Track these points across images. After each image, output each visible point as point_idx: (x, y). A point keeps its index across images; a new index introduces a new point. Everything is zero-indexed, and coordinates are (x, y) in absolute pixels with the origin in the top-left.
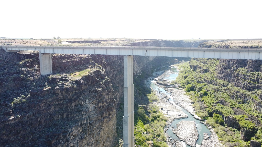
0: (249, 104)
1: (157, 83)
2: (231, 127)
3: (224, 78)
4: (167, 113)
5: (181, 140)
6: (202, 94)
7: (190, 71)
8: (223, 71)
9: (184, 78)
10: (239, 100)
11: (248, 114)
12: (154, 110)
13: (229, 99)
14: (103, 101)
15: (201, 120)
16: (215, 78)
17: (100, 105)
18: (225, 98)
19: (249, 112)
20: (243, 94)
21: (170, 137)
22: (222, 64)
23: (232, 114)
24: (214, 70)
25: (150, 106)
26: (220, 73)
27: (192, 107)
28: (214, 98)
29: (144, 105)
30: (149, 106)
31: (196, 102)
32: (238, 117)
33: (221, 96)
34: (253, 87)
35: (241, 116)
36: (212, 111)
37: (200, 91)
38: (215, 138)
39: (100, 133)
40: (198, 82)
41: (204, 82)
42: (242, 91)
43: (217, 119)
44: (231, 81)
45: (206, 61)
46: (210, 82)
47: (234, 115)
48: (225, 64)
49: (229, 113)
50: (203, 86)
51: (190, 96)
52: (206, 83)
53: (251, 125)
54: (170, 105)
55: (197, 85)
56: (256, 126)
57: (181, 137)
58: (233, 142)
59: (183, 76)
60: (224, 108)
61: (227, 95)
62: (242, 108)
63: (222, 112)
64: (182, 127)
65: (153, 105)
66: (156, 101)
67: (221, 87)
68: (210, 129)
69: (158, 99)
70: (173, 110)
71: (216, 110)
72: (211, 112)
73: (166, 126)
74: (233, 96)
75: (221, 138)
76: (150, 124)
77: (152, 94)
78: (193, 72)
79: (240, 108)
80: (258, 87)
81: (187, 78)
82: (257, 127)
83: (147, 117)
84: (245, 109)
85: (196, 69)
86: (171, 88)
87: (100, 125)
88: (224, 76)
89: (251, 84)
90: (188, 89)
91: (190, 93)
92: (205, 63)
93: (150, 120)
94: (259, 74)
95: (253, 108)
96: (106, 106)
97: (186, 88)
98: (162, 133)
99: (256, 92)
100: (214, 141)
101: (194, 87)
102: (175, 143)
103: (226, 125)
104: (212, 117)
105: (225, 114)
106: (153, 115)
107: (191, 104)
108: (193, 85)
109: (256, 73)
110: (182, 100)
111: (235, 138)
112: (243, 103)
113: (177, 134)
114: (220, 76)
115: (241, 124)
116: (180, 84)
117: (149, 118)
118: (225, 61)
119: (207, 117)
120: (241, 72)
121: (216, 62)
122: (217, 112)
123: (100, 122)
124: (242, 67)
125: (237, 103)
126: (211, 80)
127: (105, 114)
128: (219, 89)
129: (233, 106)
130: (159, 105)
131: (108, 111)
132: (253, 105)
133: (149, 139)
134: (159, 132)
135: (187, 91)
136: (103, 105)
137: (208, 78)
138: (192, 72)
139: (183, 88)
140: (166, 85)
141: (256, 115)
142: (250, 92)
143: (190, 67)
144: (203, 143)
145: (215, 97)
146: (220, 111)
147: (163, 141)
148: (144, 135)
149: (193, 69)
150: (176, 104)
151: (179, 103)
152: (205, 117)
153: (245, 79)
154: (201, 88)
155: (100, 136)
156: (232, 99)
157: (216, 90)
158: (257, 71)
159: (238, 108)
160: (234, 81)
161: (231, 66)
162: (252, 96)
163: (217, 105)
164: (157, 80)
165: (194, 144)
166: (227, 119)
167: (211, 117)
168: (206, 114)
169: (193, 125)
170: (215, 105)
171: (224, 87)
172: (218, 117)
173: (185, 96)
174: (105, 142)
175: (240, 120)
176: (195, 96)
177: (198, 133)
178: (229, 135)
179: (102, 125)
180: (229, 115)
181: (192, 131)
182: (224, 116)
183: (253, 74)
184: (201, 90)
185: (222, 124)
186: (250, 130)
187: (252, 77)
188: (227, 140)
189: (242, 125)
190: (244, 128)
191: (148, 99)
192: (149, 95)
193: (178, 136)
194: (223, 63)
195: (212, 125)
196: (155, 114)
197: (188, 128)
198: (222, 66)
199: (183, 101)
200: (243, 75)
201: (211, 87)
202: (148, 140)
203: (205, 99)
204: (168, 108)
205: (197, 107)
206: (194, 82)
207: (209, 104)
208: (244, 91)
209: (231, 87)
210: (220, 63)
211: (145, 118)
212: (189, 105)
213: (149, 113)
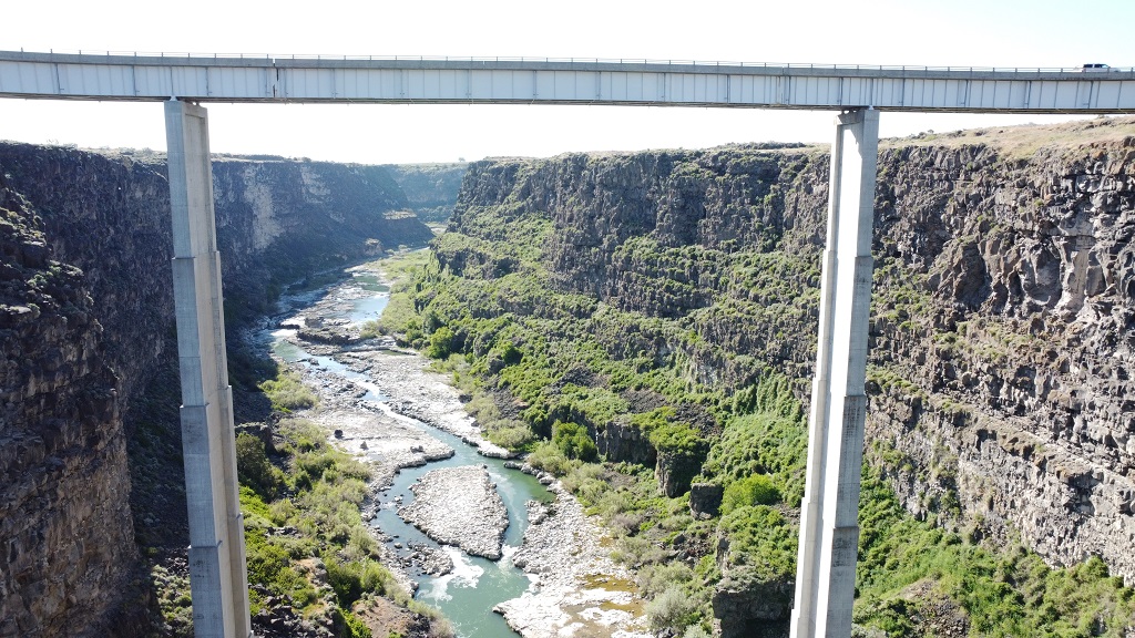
0: (676, 367)
1: (302, 336)
2: (624, 462)
3: (579, 284)
4: (364, 447)
5: (441, 543)
6: (499, 357)
7: (439, 280)
8: (572, 259)
9: (417, 308)
10: (640, 360)
11: (675, 402)
12: (302, 441)
13: (605, 362)
14: (50, 367)
15: (509, 458)
16: (544, 291)
17: (32, 390)
18: (588, 362)
19: (677, 396)
20: (651, 333)
21: (390, 541)
22: (566, 230)
23: (621, 413)
24: (535, 260)
25: (283, 429)
26: (562, 268)
27: (465, 414)
28: (546, 366)
29: (253, 424)
30: (277, 427)
31: (476, 394)
32: (643, 420)
33: (572, 354)
34: (681, 300)
35: (653, 414)
36: (546, 416)
37: (489, 349)
38: (572, 511)
39: (47, 535)
40: (477, 314)
41: (502, 313)
42: (648, 323)
43: (570, 442)
44: (606, 293)
45: (501, 228)
46: (527, 308)
47: (630, 414)
48: (578, 228)
49: (612, 410)
50: (499, 328)
51: (452, 375)
52: (510, 315)
53: (690, 437)
54: (372, 416)
55: (475, 326)
56: (703, 437)
57: (437, 529)
58: (635, 509)
59: (413, 300)
60: (590, 396)
61: (596, 347)
62: (655, 386)
63: (584, 412)
64: (438, 493)
65: (297, 422)
66: (306, 408)
67: (572, 322)
68: (547, 484)
69: (313, 397)
70: (389, 433)
71: (563, 407)
72: (544, 420)
73: (366, 497)
74: (617, 346)
75: (594, 507)
76: (296, 501)
77: (283, 379)
78: (453, 279)
79: (648, 387)
80: (697, 301)
81: (429, 307)
82: (707, 440)
83: (275, 471)
84: (662, 388)
85: (465, 266)
86: (367, 350)
87: (41, 494)
88: (578, 277)
89: (674, 293)
90: (438, 350)
91: (447, 364)
92: (499, 237)
93: (291, 484)
94: (697, 253)
95: (689, 379)
96: (67, 394)
97: (429, 344)
98: (356, 527)
99: (692, 320)
100: (568, 521)
101: (463, 335)
102: (416, 557)
103: (604, 457)
104: (549, 439)
105: (598, 417)
106: (303, 463)
107: (459, 403)
108: (457, 328)
109: (687, 251)
110: (419, 392)
111: (639, 496)
112: (654, 368)
113: (422, 523)
114: (562, 278)
115: (656, 438)
116: (404, 332)
117: (285, 477)
118: (576, 217)
119: (530, 442)
120: (636, 252)
121: (539, 227)
122: (566, 414)
123: (41, 477)
124: (638, 233)
125: (634, 369)
126: (531, 299)
127: (69, 435)
128: (562, 330)
129: (621, 385)
130: (323, 420)
131: (82, 419)
132: (689, 366)
133: (301, 552)
134: (343, 525)
135: (435, 358)
136: (50, 388)
137: (516, 294)
138: (448, 279)
139: (417, 347)
140: (345, 343)
141: (698, 401)
142: (675, 322)
143: (437, 261)
144: (531, 538)
145: (552, 362)
146: (575, 410)
147: (367, 557)
148: (278, 539)
149: (451, 266)
150: (395, 409)
151: (410, 406)
152: (521, 445)
153: (654, 275)
154: (491, 338)
155: (46, 551)
156: (615, 360)
157: (553, 335)
158: (690, 242)
159: (638, 389)
160: (614, 292)
161: (600, 234)
162: (682, 335)
163: (563, 390)
164: (297, 327)
165: (497, 546)
166: (605, 433)
167: (545, 438)
168: (523, 430)
169: (480, 481)
170: (557, 389)
171: (581, 321)
172: (573, 433)
173: (430, 377)
174: (78, 586)
175: (652, 428)
176: (473, 370)
177: (503, 505)
178: (620, 488)
179: (53, 491)
180: (614, 418)
181: (478, 502)
182: (592, 425)
183: (677, 255)
184: (491, 346)
185: (589, 456)
186: (688, 453)
187: (676, 264)
188: (616, 508)
189: (661, 441)
190: (668, 450)
191: (268, 402)
192: (270, 388)
193: (423, 528)
194: (570, 226)
195: (552, 467)
196: (310, 455)
197: (462, 492)
198: (565, 237)
199: (425, 398)
200: (647, 261)
201: (531, 327)
202: (298, 555)
203: (512, 377)
204: (363, 428)
205: (483, 413)
206: (463, 317)
207: (533, 394)
208: (653, 320)
209: (608, 313)
210: (558, 227)
211: (268, 475)
212: (451, 407)
213: (284, 455)
